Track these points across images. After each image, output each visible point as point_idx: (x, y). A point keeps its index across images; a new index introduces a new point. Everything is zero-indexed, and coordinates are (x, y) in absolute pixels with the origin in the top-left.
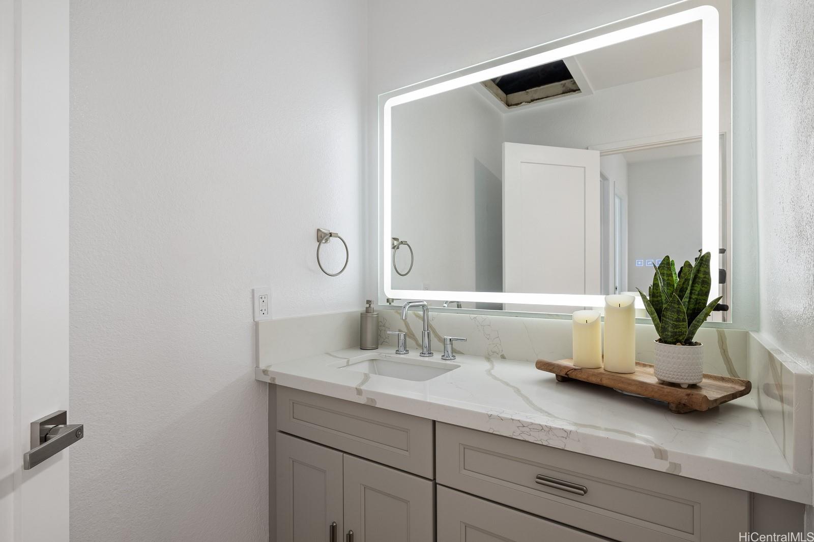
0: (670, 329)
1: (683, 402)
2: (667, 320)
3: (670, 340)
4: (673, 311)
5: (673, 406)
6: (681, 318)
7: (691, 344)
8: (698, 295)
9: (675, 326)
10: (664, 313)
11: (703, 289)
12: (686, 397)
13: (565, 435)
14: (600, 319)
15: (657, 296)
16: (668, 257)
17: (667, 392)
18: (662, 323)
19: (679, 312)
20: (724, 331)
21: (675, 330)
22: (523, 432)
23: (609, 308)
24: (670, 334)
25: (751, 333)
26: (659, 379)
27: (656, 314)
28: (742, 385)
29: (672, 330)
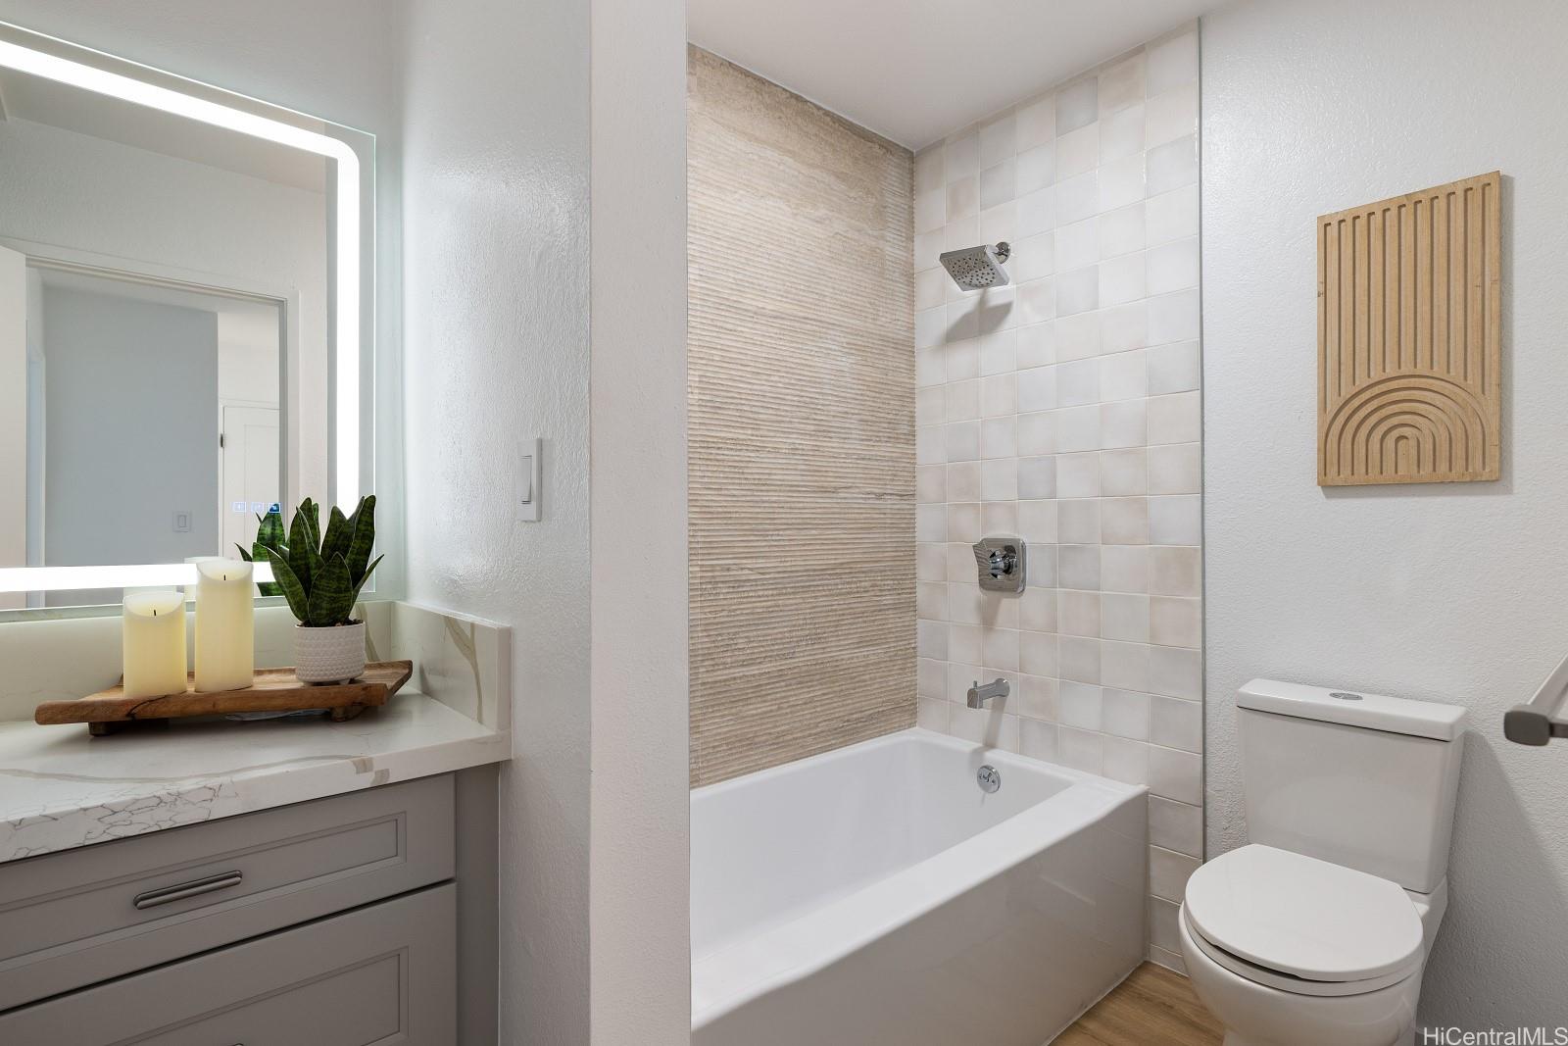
0: (324, 605)
1: (359, 700)
2: (320, 592)
3: (324, 621)
4: (333, 579)
5: (339, 712)
6: (343, 586)
7: (350, 623)
8: (357, 554)
9: (333, 600)
10: (317, 582)
11: (363, 546)
12: (363, 692)
13: (209, 794)
14: (185, 607)
15: (297, 559)
16: (309, 500)
17: (335, 693)
18: (312, 597)
19: (339, 579)
20: (363, 605)
21: (333, 606)
22: (112, 825)
23: (207, 583)
24: (324, 612)
25: (398, 602)
26: (304, 682)
27: (300, 586)
28: (404, 668)
29: (328, 606)
